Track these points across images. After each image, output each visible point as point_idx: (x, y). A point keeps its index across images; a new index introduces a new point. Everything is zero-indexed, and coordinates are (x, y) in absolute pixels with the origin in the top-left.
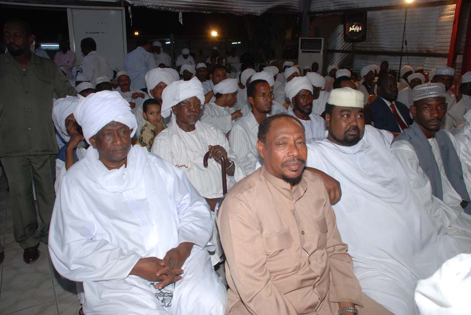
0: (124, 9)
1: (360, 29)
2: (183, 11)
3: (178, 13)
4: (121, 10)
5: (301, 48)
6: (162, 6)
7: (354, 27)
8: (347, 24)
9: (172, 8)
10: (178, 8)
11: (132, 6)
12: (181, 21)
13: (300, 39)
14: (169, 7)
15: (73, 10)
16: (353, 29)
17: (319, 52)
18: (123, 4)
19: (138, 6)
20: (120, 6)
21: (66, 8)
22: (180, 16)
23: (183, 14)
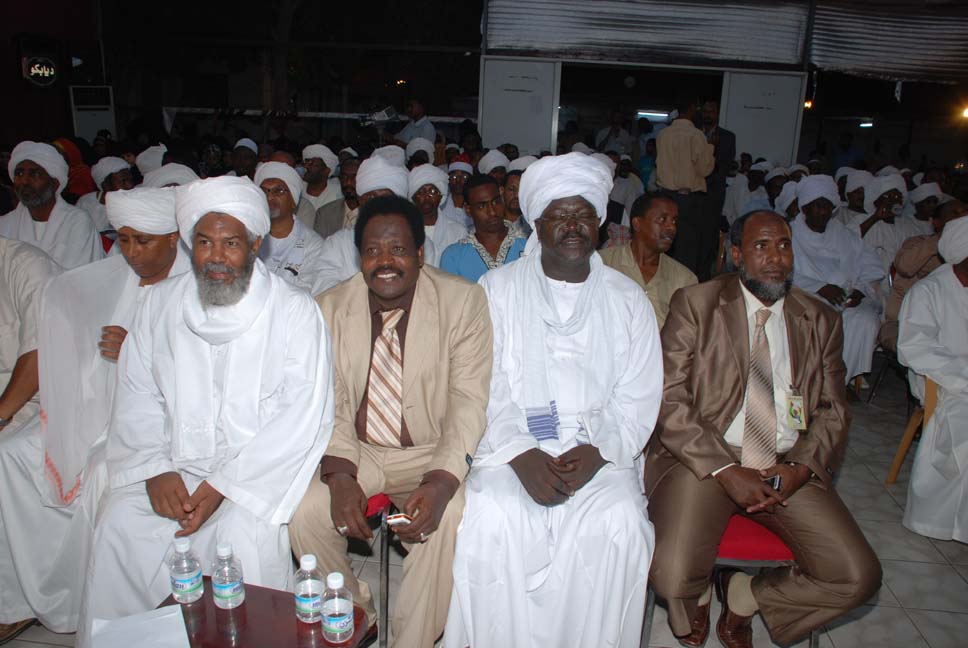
0: (806, 74)
2: (905, 80)
3: (894, 84)
4: (801, 76)
6: (869, 72)
9: (887, 74)
10: (896, 75)
11: (820, 70)
12: (898, 96)
14: (880, 73)
15: (733, 75)
18: (806, 67)
19: (829, 71)
20: (802, 70)
21: (723, 72)
22: (898, 88)
23: (904, 84)
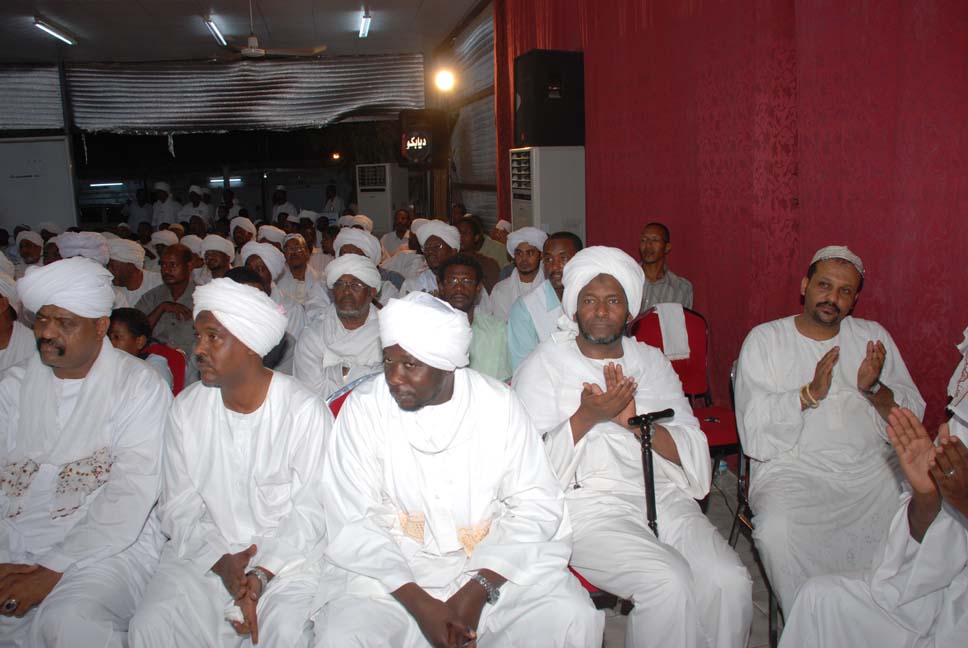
0: (69, 138)
1: (424, 144)
2: (174, 133)
3: (166, 137)
4: (63, 140)
5: (362, 184)
7: (414, 141)
8: (404, 136)
9: (155, 129)
10: (166, 129)
13: (357, 166)
16: (413, 144)
17: (383, 190)
20: (65, 134)
22: (171, 141)
23: (174, 137)
